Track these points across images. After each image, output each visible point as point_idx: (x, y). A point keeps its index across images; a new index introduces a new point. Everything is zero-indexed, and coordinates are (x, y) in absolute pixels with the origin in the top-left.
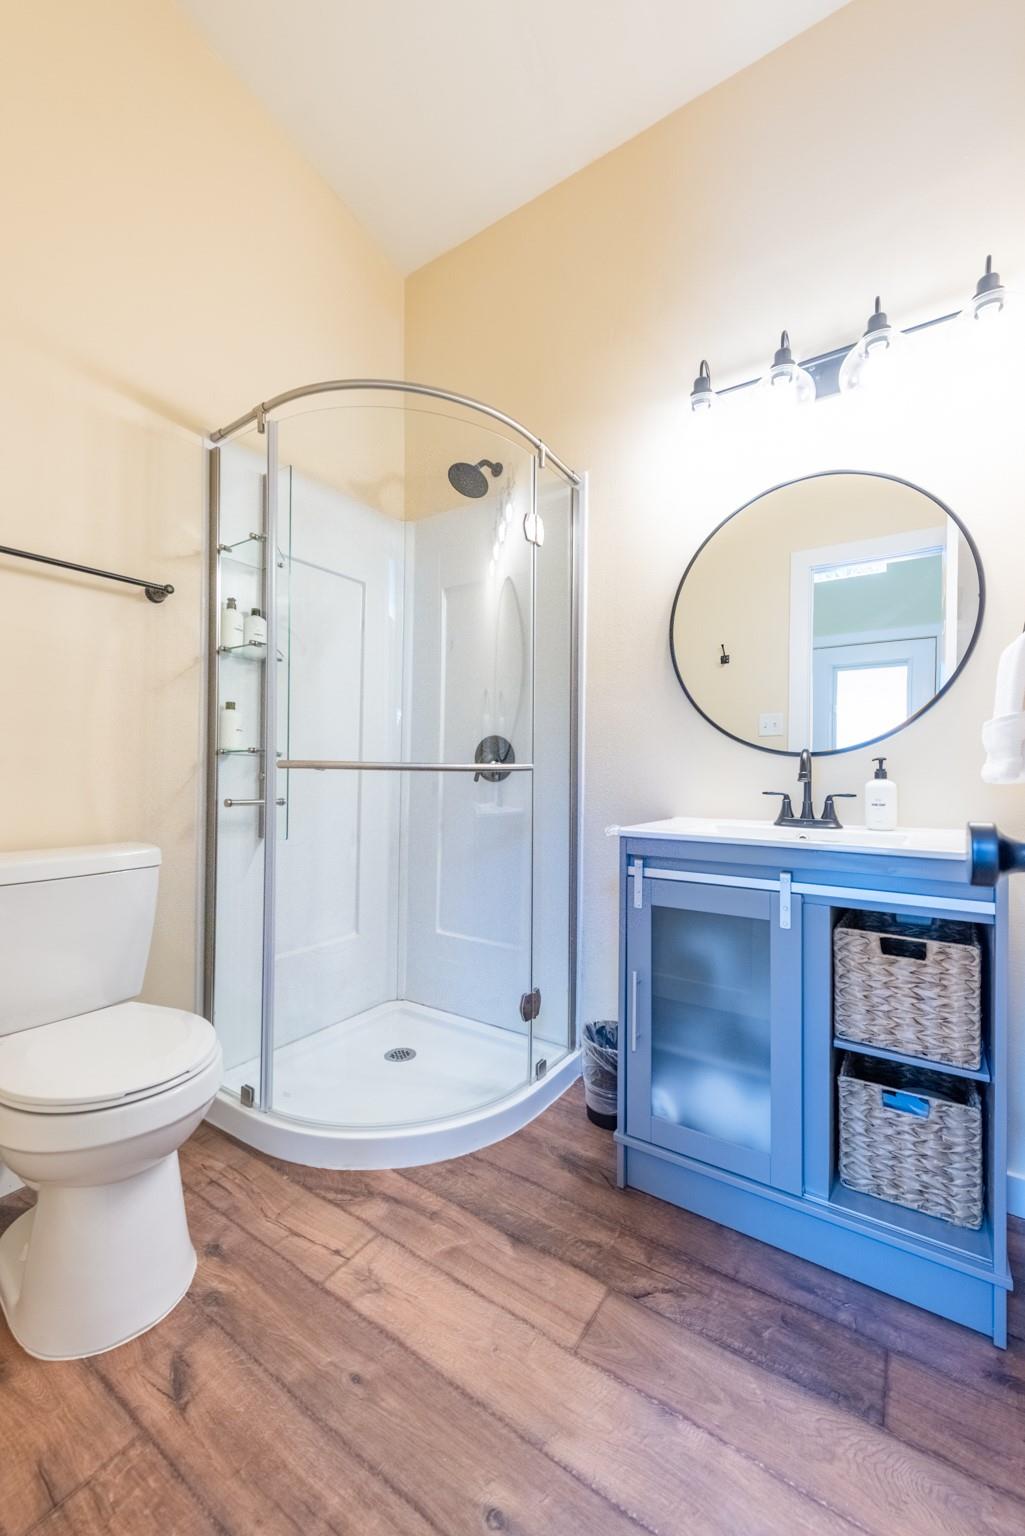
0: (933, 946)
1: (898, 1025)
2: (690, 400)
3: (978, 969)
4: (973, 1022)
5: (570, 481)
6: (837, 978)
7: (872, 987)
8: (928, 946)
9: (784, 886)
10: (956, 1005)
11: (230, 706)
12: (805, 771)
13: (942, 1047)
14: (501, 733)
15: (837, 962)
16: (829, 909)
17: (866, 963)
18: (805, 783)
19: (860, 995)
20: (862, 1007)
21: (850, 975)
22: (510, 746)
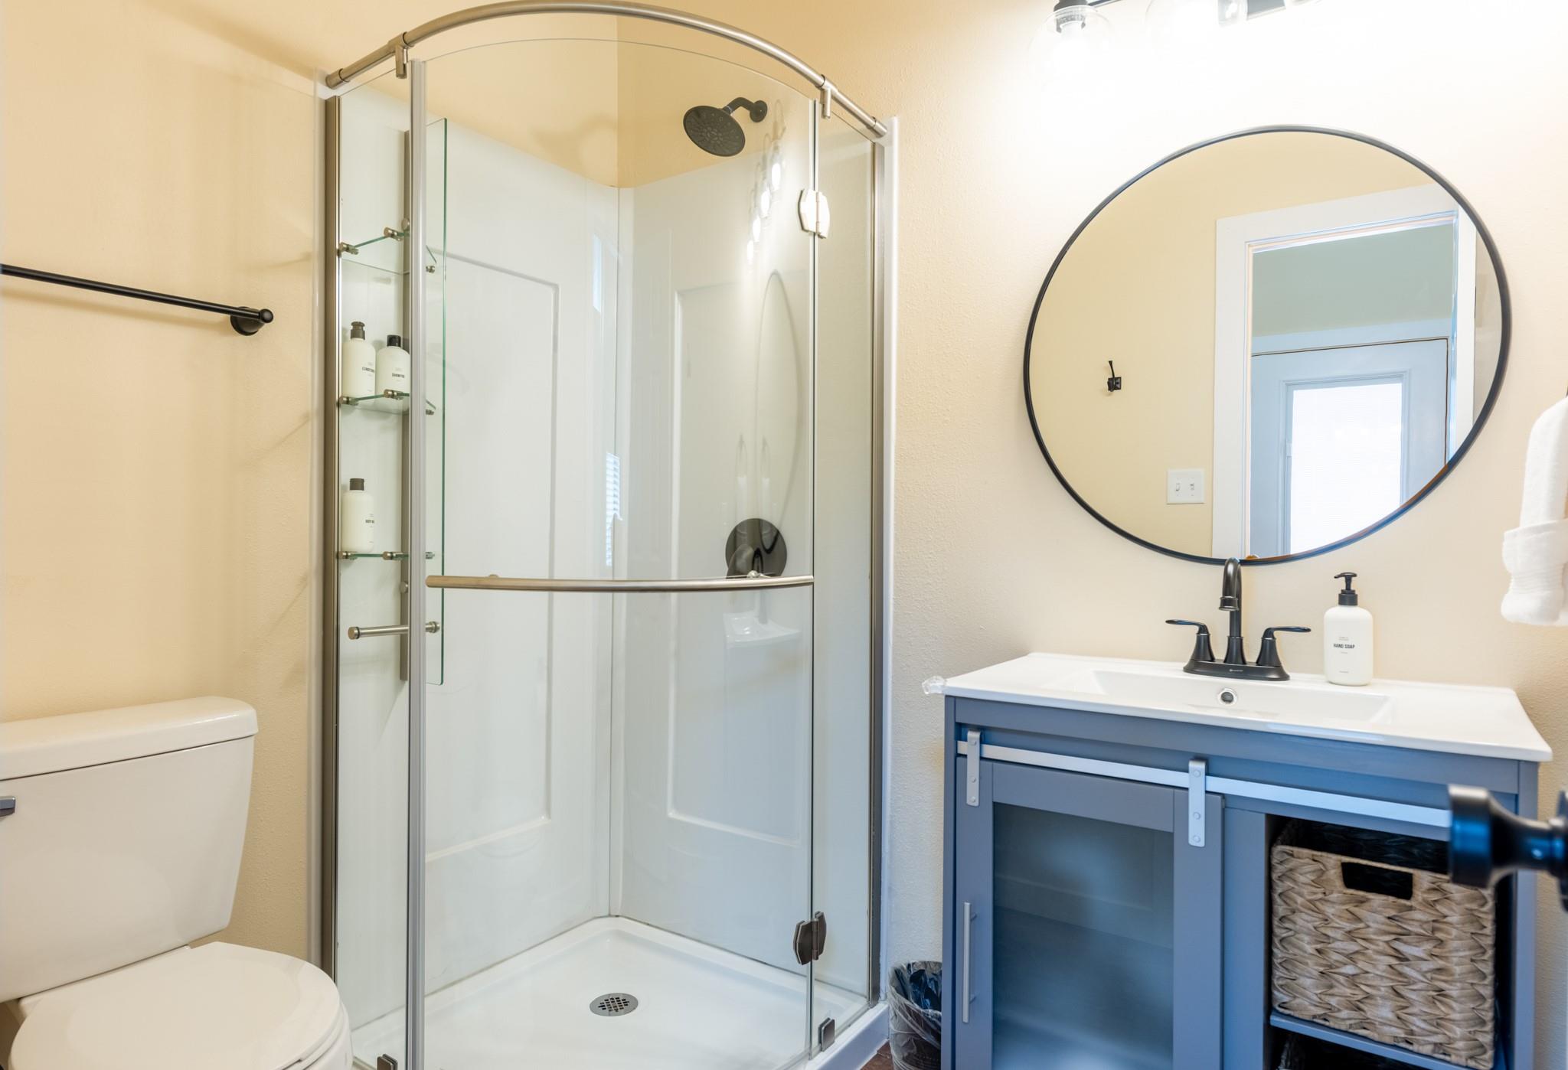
0: (1423, 879)
1: (1368, 996)
2: (1052, 16)
3: (1491, 917)
4: (1482, 998)
5: (868, 132)
6: (1276, 922)
7: (1328, 937)
8: (1415, 879)
9: (1194, 779)
10: (1458, 969)
11: (357, 484)
12: (1231, 595)
13: (1437, 1033)
14: (765, 516)
15: (1276, 896)
16: (1263, 818)
17: (1320, 900)
18: (1232, 613)
19: (1310, 949)
20: (1313, 967)
21: (1295, 918)
22: (778, 533)
